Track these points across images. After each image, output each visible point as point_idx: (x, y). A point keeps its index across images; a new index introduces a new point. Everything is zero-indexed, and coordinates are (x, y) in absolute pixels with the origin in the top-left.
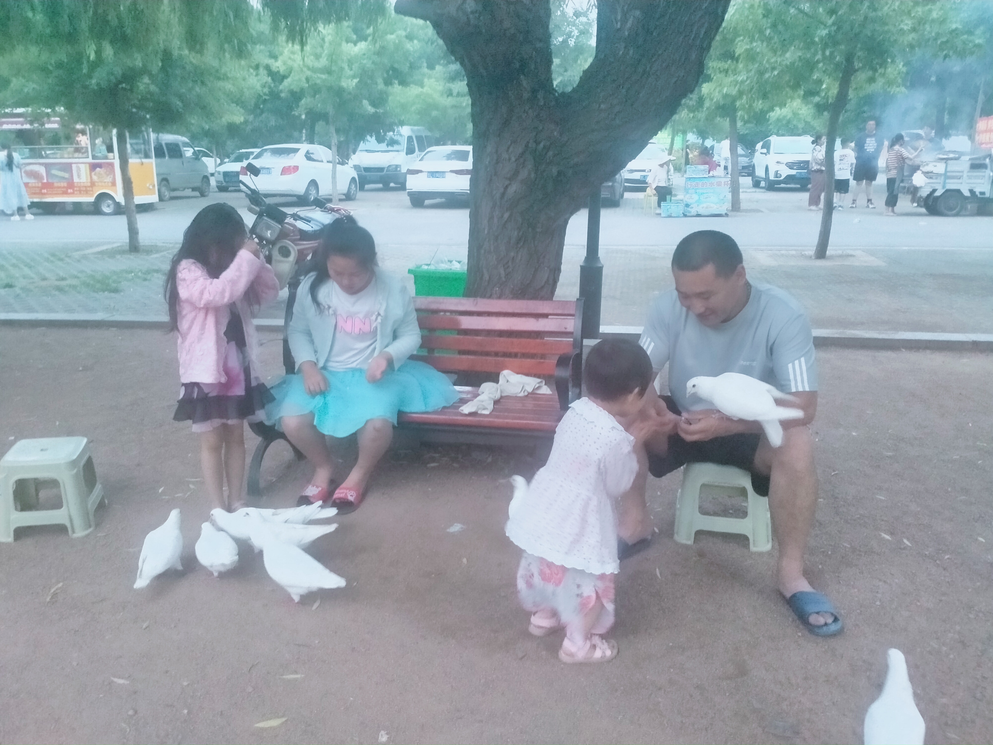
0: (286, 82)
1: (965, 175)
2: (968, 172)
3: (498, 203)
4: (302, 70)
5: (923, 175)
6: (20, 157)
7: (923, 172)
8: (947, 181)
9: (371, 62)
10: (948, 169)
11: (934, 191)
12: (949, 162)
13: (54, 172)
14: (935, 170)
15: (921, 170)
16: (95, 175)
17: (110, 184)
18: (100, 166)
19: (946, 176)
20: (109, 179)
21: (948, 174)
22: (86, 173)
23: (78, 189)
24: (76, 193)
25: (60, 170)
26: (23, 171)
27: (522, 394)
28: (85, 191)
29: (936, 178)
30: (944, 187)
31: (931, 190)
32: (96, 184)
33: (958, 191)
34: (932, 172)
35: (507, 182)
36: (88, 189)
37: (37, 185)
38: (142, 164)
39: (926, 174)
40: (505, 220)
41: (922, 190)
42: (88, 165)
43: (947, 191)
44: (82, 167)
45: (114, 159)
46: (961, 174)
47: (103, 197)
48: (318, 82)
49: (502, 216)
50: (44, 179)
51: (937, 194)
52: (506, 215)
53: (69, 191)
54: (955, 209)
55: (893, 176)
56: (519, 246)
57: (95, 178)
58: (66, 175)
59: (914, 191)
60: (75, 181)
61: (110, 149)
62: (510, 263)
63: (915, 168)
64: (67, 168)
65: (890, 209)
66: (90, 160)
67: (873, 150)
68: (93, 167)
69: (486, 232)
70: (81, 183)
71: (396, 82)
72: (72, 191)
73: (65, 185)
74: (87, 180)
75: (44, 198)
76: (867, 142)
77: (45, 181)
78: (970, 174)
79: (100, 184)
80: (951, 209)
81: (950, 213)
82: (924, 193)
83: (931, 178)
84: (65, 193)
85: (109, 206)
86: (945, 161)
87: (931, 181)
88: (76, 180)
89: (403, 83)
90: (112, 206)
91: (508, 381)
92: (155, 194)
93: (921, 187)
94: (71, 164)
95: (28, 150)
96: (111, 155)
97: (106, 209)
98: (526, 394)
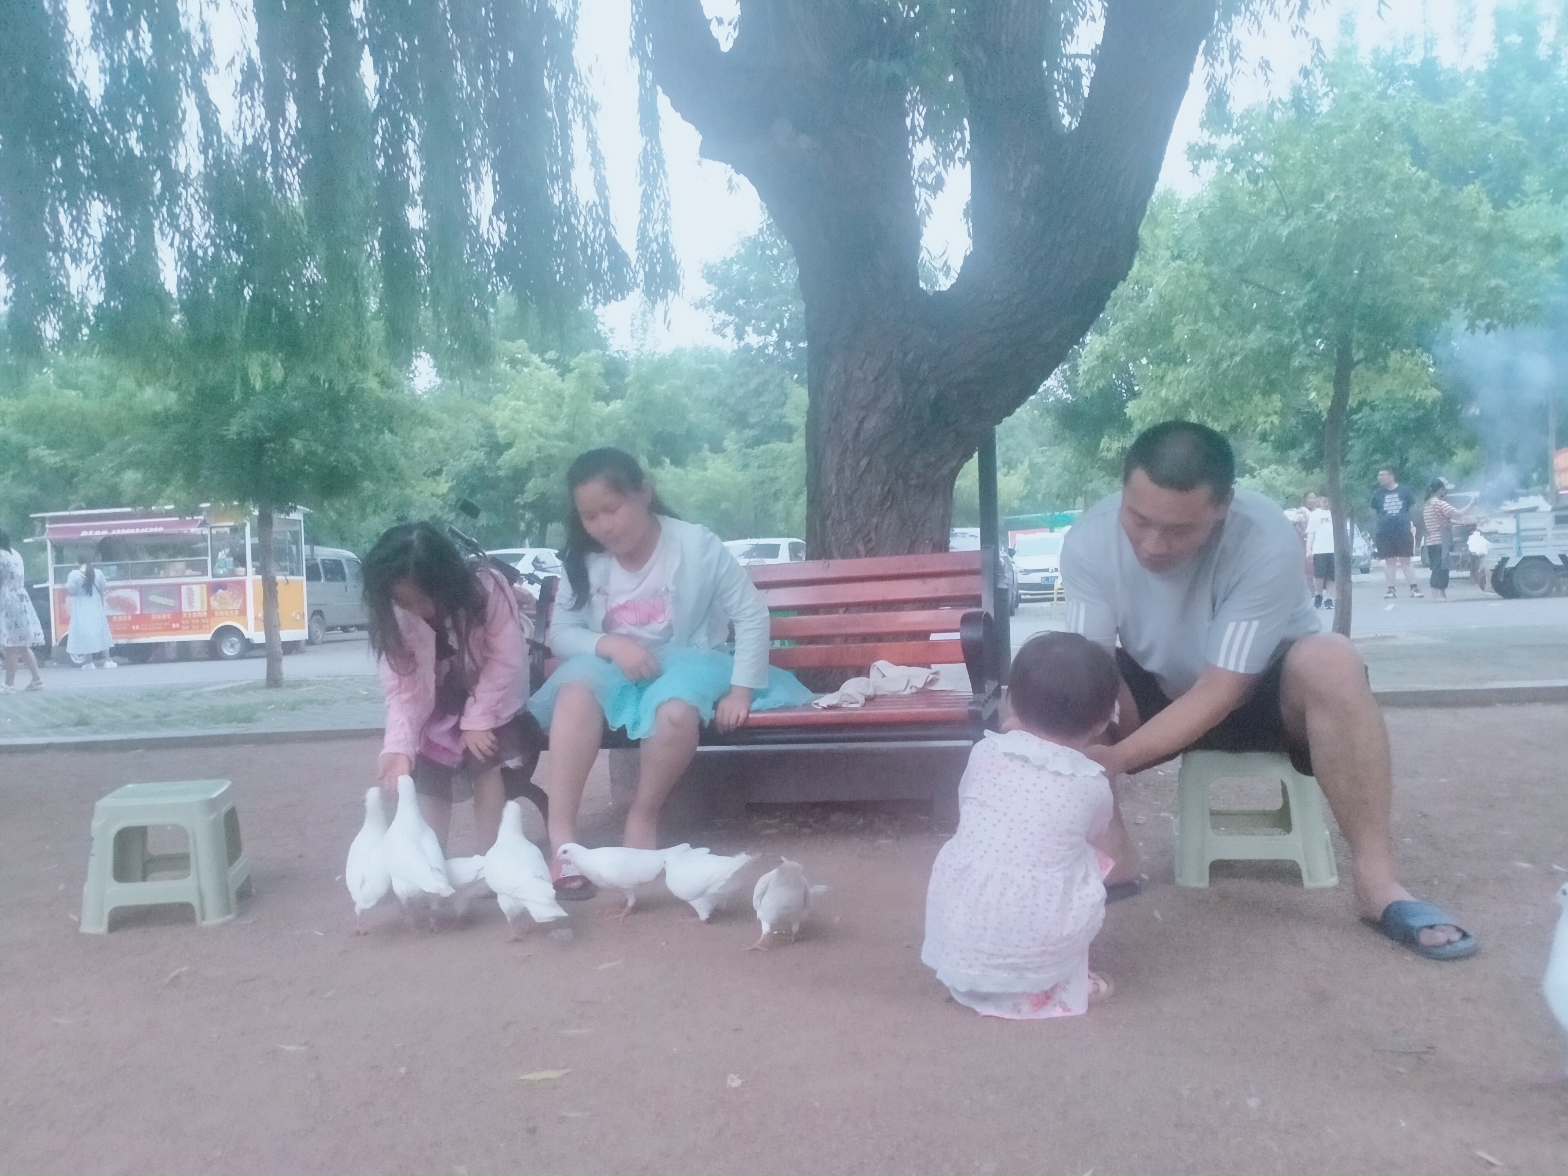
0: (508, 455)
1: (1550, 533)
2: (1554, 529)
3: (850, 446)
4: (531, 437)
5: (1483, 538)
6: (104, 578)
7: (1482, 534)
8: (1524, 544)
9: (632, 422)
10: (1522, 526)
11: (1505, 560)
12: (1521, 515)
13: (154, 598)
14: (1502, 529)
15: (1479, 530)
16: (215, 600)
17: (237, 612)
18: (223, 586)
19: (1519, 536)
20: (237, 605)
21: (1523, 534)
22: (202, 601)
23: (187, 622)
24: (184, 628)
25: (163, 595)
26: (105, 598)
27: (908, 692)
28: (198, 624)
29: (1506, 542)
30: (1519, 554)
31: (1500, 559)
32: (216, 613)
33: (1543, 559)
34: (1496, 533)
35: (863, 414)
36: (203, 621)
37: (125, 618)
38: (288, 582)
39: (1487, 535)
40: (863, 469)
41: (1485, 560)
42: (205, 586)
43: (1525, 559)
44: (196, 589)
45: (246, 574)
46: (1543, 532)
47: (226, 632)
48: (554, 451)
49: (858, 463)
50: (136, 609)
51: (1510, 564)
52: (864, 463)
53: (174, 626)
54: (1543, 586)
55: (1437, 543)
56: (885, 507)
57: (215, 604)
58: (171, 602)
59: (1473, 562)
60: (184, 610)
61: (240, 560)
62: (872, 535)
63: (1469, 530)
64: (174, 591)
65: (1439, 591)
66: (209, 578)
67: (1398, 512)
68: (213, 588)
69: (834, 492)
70: (192, 612)
71: (668, 461)
72: (178, 625)
73: (169, 616)
74: (202, 608)
75: (136, 638)
76: (1387, 500)
77: (138, 612)
78: (1556, 532)
79: (222, 613)
80: (1537, 586)
81: (1535, 592)
82: (1490, 564)
83: (1497, 541)
84: (168, 629)
85: (232, 646)
86: (1514, 515)
87: (1497, 545)
88: (185, 608)
89: (677, 462)
90: (238, 647)
91: (884, 676)
92: (303, 628)
93: (1482, 556)
94: (179, 586)
95: (115, 568)
96: (241, 570)
97: (228, 651)
98: (914, 690)
